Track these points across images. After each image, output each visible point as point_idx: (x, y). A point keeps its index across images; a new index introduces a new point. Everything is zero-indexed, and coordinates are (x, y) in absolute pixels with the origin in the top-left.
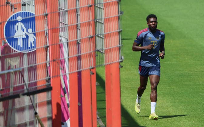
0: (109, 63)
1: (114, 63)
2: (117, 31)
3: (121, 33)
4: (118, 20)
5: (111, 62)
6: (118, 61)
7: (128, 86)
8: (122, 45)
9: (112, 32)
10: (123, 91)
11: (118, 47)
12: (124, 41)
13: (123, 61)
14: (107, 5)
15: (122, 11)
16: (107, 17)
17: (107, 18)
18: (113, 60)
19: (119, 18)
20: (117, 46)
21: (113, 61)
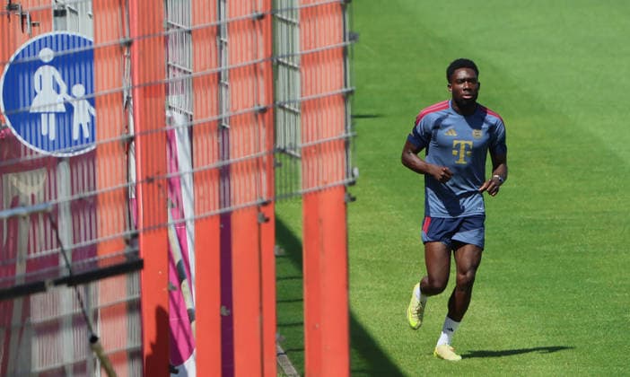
0: (316, 188)
1: (330, 188)
2: (339, 91)
3: (351, 97)
4: (342, 59)
5: (321, 186)
6: (341, 182)
7: (371, 256)
8: (355, 133)
9: (324, 94)
10: (355, 271)
11: (340, 139)
12: (360, 122)
13: (358, 183)
14: (310, 13)
15: (356, 30)
16: (308, 51)
17: (308, 54)
18: (325, 179)
19: (345, 51)
20: (339, 137)
21: (326, 183)
